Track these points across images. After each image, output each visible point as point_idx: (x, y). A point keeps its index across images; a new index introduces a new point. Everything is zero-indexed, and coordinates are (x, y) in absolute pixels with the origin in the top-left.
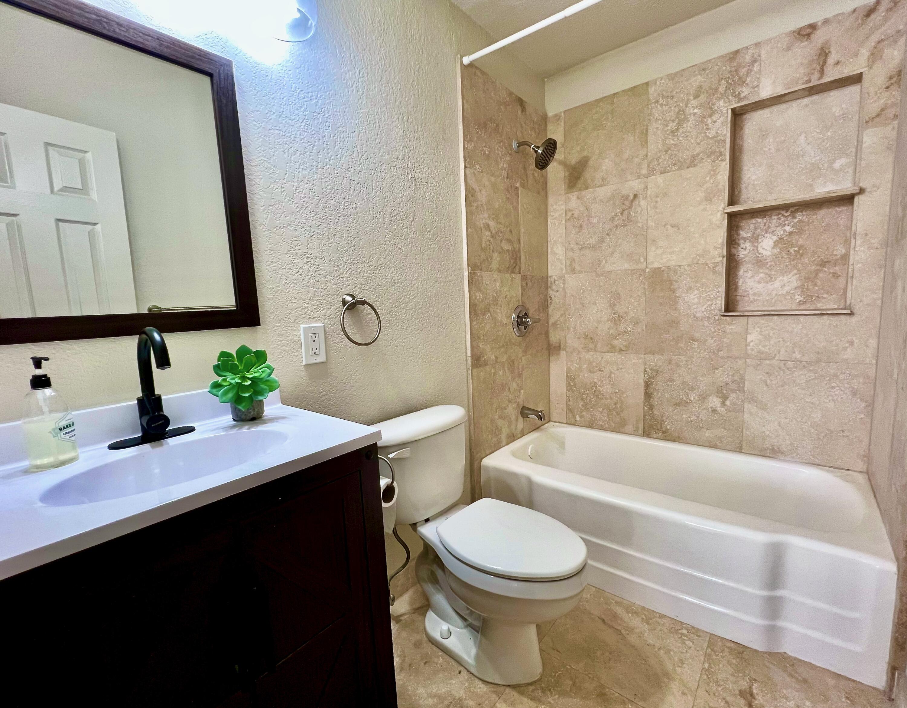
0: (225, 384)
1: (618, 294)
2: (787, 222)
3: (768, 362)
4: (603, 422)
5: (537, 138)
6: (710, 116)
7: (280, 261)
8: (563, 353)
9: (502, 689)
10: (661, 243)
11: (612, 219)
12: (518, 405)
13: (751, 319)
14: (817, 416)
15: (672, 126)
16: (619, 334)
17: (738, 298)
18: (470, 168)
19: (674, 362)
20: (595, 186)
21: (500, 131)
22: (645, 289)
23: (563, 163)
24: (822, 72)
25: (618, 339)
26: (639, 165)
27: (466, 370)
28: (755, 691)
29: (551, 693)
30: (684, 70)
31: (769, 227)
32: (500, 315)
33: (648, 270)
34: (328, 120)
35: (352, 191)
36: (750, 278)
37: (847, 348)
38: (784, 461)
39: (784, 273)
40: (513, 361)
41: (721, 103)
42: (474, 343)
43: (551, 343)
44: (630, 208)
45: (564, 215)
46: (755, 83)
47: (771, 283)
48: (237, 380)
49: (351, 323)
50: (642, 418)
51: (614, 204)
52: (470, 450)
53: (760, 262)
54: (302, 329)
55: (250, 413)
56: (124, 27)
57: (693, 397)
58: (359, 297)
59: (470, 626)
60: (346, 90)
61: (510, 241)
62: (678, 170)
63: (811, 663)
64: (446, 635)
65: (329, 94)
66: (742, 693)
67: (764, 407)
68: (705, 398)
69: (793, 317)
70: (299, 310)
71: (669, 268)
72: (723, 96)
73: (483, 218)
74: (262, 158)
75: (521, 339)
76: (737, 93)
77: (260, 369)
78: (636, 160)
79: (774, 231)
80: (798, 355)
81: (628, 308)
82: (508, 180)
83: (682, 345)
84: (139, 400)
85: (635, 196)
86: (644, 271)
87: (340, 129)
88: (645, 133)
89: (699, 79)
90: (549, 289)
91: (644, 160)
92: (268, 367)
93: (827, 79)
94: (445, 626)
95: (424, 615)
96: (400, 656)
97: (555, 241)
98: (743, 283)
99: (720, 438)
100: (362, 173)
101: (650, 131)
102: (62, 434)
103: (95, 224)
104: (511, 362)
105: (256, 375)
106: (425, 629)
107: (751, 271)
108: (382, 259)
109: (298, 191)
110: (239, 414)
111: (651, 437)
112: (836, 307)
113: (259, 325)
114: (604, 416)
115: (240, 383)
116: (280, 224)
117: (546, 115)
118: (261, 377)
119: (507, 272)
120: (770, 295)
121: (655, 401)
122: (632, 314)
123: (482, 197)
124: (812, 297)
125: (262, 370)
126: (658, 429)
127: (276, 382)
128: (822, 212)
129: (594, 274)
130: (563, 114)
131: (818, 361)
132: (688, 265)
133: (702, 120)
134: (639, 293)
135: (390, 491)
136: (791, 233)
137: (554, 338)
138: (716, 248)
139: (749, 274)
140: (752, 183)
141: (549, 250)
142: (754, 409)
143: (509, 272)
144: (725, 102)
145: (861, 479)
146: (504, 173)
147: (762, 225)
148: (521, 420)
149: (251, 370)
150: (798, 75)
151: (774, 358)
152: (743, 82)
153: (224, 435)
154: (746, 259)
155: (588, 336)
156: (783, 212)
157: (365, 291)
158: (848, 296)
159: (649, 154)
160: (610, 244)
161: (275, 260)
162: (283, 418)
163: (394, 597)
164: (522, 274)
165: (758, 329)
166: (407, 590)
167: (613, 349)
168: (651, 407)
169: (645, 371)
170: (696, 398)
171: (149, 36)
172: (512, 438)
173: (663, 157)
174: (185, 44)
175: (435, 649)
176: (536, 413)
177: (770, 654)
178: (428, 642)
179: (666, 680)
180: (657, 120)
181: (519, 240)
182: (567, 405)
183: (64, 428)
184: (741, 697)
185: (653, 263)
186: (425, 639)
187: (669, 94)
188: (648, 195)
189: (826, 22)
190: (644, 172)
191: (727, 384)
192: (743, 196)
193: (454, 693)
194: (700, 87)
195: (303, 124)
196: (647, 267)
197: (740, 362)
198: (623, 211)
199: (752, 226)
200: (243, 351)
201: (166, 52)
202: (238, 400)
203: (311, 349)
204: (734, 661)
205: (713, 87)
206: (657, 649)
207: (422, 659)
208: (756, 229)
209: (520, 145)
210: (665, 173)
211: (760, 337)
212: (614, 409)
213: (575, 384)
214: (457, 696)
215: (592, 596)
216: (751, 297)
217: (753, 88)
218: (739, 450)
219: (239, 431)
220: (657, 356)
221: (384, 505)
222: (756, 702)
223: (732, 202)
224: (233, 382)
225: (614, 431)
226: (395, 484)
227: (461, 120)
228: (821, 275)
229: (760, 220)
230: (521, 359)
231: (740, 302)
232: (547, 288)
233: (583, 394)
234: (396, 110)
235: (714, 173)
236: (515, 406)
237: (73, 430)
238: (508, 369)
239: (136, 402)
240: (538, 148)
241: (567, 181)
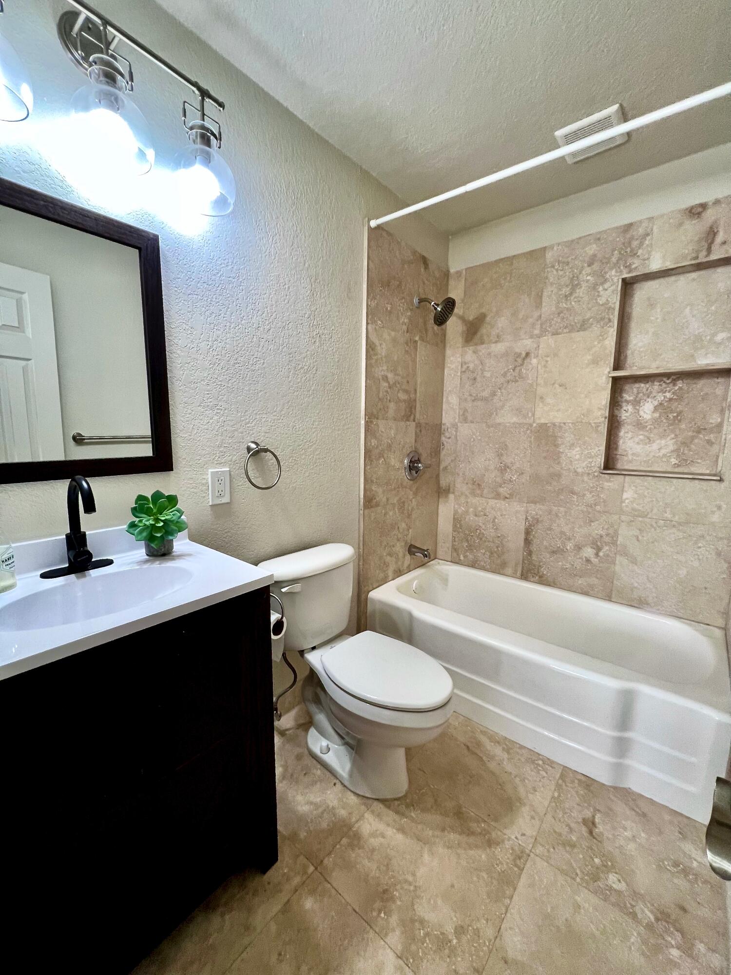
0: (140, 524)
1: (506, 445)
2: (668, 389)
3: (640, 519)
4: (485, 563)
5: (438, 294)
6: (602, 284)
7: (193, 413)
8: (451, 496)
9: (370, 802)
10: (549, 400)
11: (505, 375)
12: (406, 543)
13: (627, 477)
14: (683, 572)
15: (566, 290)
16: (505, 483)
17: (618, 456)
18: (372, 324)
19: (554, 513)
20: (490, 342)
21: (403, 288)
22: (531, 441)
23: (462, 318)
24: (709, 251)
25: (503, 487)
26: (533, 325)
27: (358, 511)
28: (597, 820)
29: (414, 809)
30: (580, 238)
31: (651, 392)
32: (393, 460)
33: (535, 425)
34: (242, 284)
35: (261, 348)
36: (629, 439)
37: (715, 512)
38: (649, 612)
39: (662, 436)
40: (404, 502)
41: (613, 272)
42: (367, 486)
43: (441, 485)
44: (522, 365)
45: (460, 367)
46: (646, 256)
47: (649, 445)
48: (152, 522)
49: (254, 467)
50: (521, 562)
51: (508, 361)
52: (359, 583)
53: (640, 425)
54: (210, 474)
55: (161, 550)
56: (67, 211)
57: (570, 546)
58: (262, 445)
59: (346, 744)
60: (260, 255)
61: (406, 392)
62: (569, 332)
63: (652, 799)
64: (325, 751)
65: (244, 260)
66: (585, 822)
67: (634, 561)
68: (580, 548)
69: (668, 479)
70: (208, 456)
71: (554, 425)
72: (616, 265)
73: (381, 370)
74: (181, 321)
75: (412, 482)
76: (628, 264)
77: (171, 512)
78: (531, 320)
79: (655, 396)
80: (668, 515)
81: (514, 459)
82: (408, 334)
83: (562, 497)
84: (67, 536)
85: (527, 354)
86: (531, 425)
87: (253, 292)
88: (539, 297)
89: (592, 249)
90: (442, 436)
91: (537, 320)
92: (178, 511)
93: (714, 257)
94: (324, 743)
95: (307, 730)
96: (282, 766)
97: (450, 391)
98: (623, 443)
99: (592, 587)
100: (271, 332)
101: (545, 294)
102: (4, 565)
103: (29, 360)
104: (402, 504)
105: (167, 517)
106: (307, 743)
107: (631, 432)
108: (285, 409)
109: (212, 349)
110: (152, 550)
111: (527, 580)
112: (708, 472)
113: (173, 470)
114: (486, 558)
115: (155, 524)
116: (194, 379)
117: (448, 271)
118: (172, 519)
119: (402, 420)
120: (647, 455)
121: (534, 548)
122: (517, 465)
123: (382, 350)
124: (686, 460)
125: (173, 513)
126: (535, 574)
127: (185, 523)
128: (702, 383)
129: (484, 425)
130: (464, 272)
131: (687, 523)
132: (572, 423)
133: (594, 287)
134: (526, 446)
135: (279, 625)
136: (671, 400)
137: (443, 483)
138: (600, 409)
139: (630, 435)
140: (638, 349)
141: (444, 400)
142: (625, 561)
143: (404, 420)
144: (616, 272)
145: (719, 633)
146: (405, 327)
147: (644, 390)
148: (408, 557)
149: (164, 513)
150: (687, 251)
151: (646, 516)
152: (634, 254)
153: (138, 569)
154: (628, 420)
155: (475, 482)
156: (665, 379)
157: (268, 439)
158: (719, 463)
159: (543, 316)
160: (502, 397)
161: (189, 411)
162: (190, 555)
163: (281, 714)
164: (416, 421)
165: (633, 488)
166: (294, 708)
167: (498, 496)
168: (530, 553)
169: (527, 518)
170: (572, 547)
171: (88, 217)
172: (399, 573)
173: (555, 319)
174: (117, 222)
175: (315, 762)
176: (423, 552)
177: (615, 788)
178: (309, 755)
179: (518, 804)
180: (552, 284)
181: (416, 390)
182: (453, 545)
183: (6, 561)
184: (584, 824)
185: (539, 418)
186: (306, 752)
187: (566, 260)
188: (539, 355)
189: (717, 202)
190: (537, 332)
191: (601, 536)
192: (629, 361)
193: (329, 802)
194: (595, 255)
195: (219, 288)
196: (534, 422)
197: (616, 517)
198: (515, 367)
199: (635, 390)
200: (157, 496)
201: (101, 230)
202: (150, 539)
203: (217, 492)
204: (582, 792)
205: (607, 256)
206: (513, 777)
207: (302, 770)
208: (638, 393)
209: (421, 301)
210: (557, 334)
211: (636, 496)
212: (495, 552)
213: (461, 525)
214: (331, 805)
215: (460, 725)
216: (630, 457)
217: (644, 260)
218: (609, 598)
219: (152, 566)
220: (538, 506)
221: (273, 637)
222: (597, 830)
223: (617, 367)
224: (147, 523)
225: (494, 571)
226: (284, 619)
227: (366, 279)
228: (696, 441)
229: (642, 385)
230: (411, 501)
231: (619, 461)
232: (440, 435)
233: (468, 535)
234: (305, 272)
235: (602, 337)
236: (403, 544)
237: (13, 562)
238: (399, 510)
239: (65, 537)
240: (438, 305)
241: (465, 335)
